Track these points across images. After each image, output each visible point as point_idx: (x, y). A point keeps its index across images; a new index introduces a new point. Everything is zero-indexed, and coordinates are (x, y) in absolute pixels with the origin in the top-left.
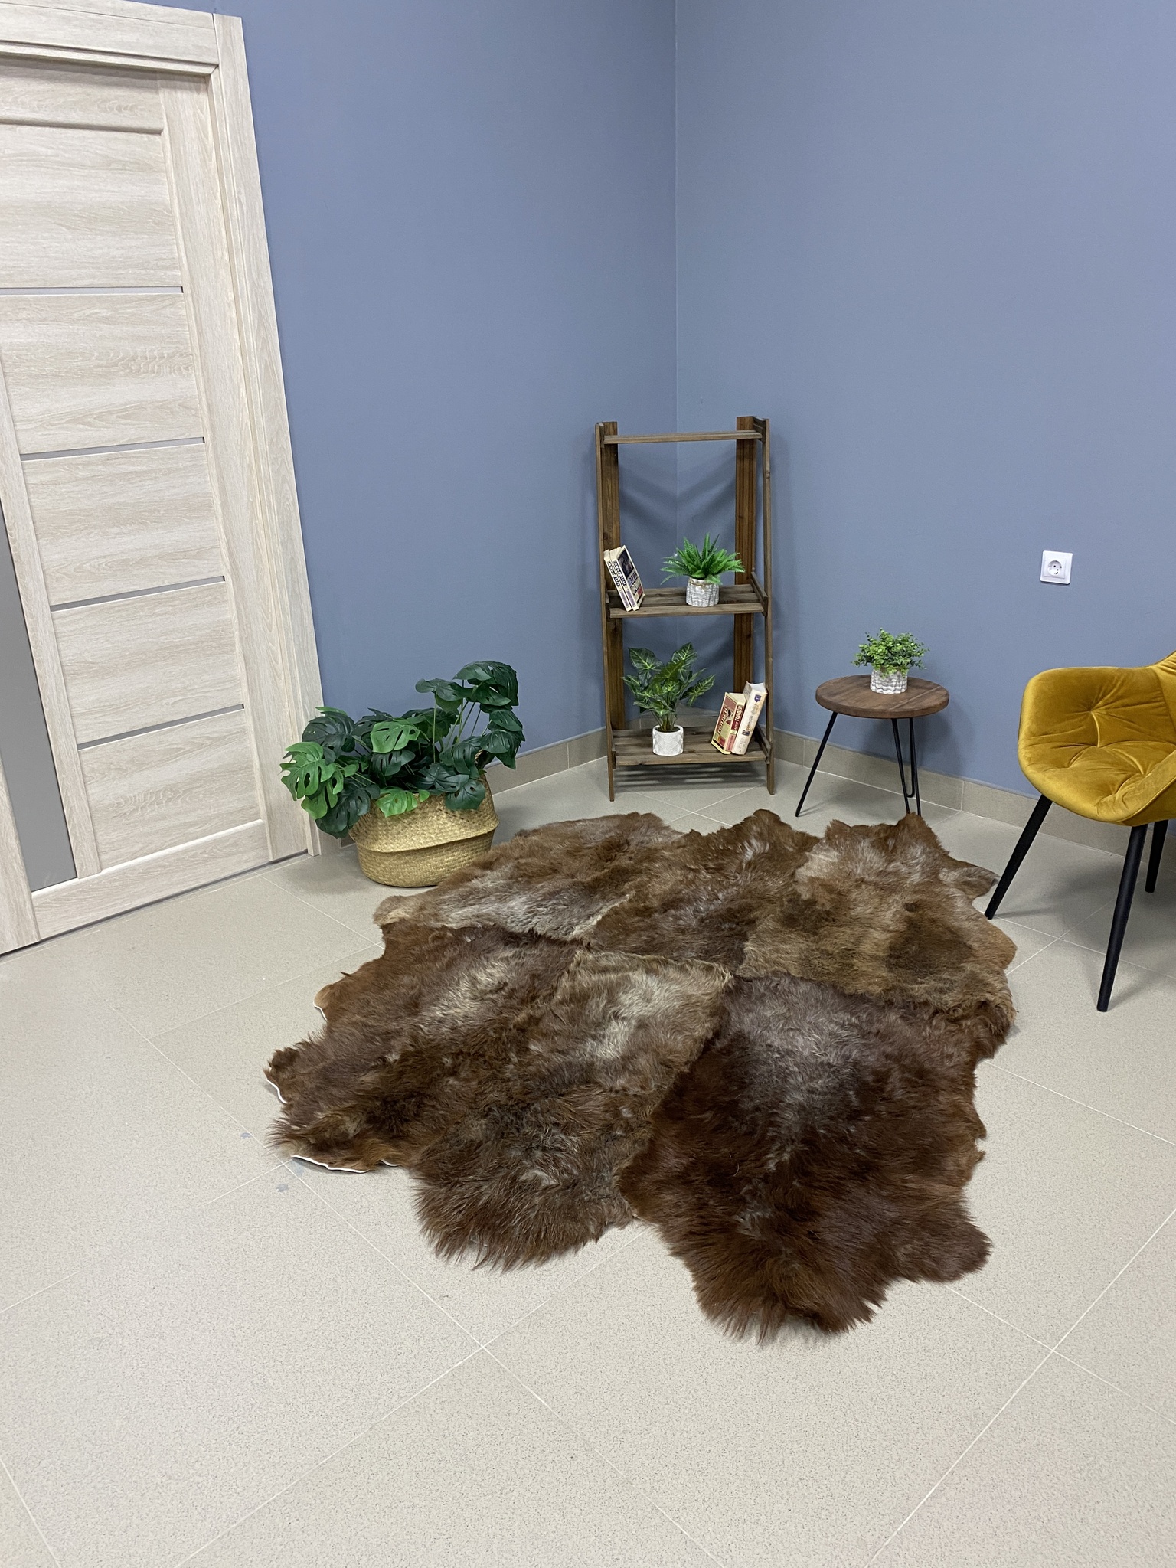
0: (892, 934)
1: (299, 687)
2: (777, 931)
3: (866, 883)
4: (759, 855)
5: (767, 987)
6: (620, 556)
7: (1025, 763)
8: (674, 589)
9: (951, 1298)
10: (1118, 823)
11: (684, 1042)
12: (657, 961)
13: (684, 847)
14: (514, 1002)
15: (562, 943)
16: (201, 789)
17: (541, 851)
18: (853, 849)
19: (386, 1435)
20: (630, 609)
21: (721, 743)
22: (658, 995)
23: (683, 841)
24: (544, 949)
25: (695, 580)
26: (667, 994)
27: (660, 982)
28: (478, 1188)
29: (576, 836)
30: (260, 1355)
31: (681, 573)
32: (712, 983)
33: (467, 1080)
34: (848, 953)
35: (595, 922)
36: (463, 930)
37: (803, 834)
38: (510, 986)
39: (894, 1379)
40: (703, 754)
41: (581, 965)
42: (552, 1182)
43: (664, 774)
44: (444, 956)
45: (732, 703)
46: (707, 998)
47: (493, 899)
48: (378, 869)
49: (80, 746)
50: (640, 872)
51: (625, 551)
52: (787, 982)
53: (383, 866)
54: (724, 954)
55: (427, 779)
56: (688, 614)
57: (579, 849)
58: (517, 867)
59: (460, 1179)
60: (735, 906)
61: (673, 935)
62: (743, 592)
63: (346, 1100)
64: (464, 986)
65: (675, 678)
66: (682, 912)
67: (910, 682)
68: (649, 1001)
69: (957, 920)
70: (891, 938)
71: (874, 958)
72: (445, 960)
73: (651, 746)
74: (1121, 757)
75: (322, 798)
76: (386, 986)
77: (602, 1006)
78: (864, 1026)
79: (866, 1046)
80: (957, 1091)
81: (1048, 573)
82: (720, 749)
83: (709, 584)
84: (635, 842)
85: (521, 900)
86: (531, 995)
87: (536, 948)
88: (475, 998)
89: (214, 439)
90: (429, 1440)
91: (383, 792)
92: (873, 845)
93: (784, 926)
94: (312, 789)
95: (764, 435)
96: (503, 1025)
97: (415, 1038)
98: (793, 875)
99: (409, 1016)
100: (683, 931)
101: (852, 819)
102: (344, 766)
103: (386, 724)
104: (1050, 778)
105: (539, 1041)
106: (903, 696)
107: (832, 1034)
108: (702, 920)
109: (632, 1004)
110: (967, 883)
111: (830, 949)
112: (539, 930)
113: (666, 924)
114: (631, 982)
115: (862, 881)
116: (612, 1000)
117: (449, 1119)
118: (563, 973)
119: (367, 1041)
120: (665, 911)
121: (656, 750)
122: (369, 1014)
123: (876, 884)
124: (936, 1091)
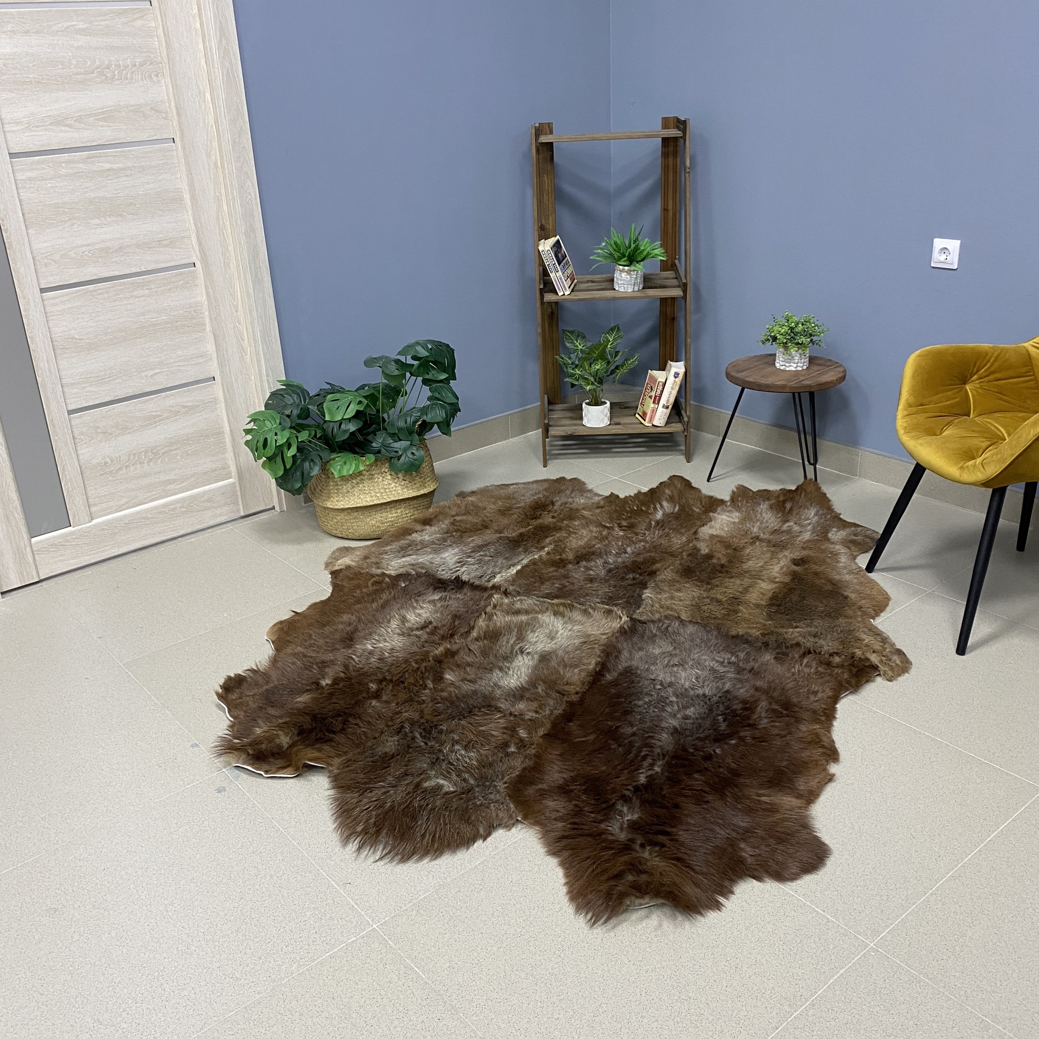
0: (777, 585)
1: (263, 362)
2: (674, 580)
3: (761, 540)
4: (667, 515)
5: (659, 629)
6: (554, 246)
7: (901, 432)
8: (604, 276)
9: (787, 897)
10: (977, 485)
11: (579, 674)
12: (564, 605)
13: (602, 507)
14: (436, 638)
15: (485, 589)
16: (178, 451)
17: (477, 509)
18: (753, 510)
19: (285, 996)
20: (562, 293)
21: (644, 416)
22: (562, 634)
23: (602, 503)
24: (467, 593)
25: (621, 267)
26: (570, 633)
27: (565, 623)
28: (385, 793)
29: (508, 497)
30: (187, 927)
31: (609, 261)
32: (610, 624)
33: (387, 702)
34: (735, 601)
35: (515, 571)
36: (399, 576)
37: (711, 497)
38: (435, 624)
39: (727, 964)
40: (628, 425)
41: (498, 608)
42: (452, 789)
43: (594, 444)
44: (381, 599)
45: (654, 380)
46: (604, 637)
47: (429, 550)
48: (331, 523)
49: (70, 412)
50: (560, 529)
51: (558, 240)
52: (677, 624)
53: (335, 520)
54: (624, 600)
55: (374, 445)
56: (614, 299)
57: (509, 509)
58: (453, 524)
59: (371, 786)
60: (640, 559)
61: (582, 583)
62: (666, 278)
63: (280, 717)
64: (394, 624)
65: (602, 356)
66: (593, 563)
67: (812, 360)
68: (552, 638)
69: (839, 573)
70: (776, 588)
71: (757, 606)
72: (381, 602)
73: (581, 418)
74: (989, 425)
75: (279, 459)
76: (328, 623)
77: (512, 642)
78: (741, 664)
79: (740, 681)
80: (816, 721)
81: (938, 259)
82: (643, 421)
83: (634, 271)
84: (559, 503)
85: (453, 552)
86: (450, 632)
87: (460, 593)
88: (403, 634)
89: (182, 139)
90: (320, 1001)
91: (334, 456)
92: (771, 507)
93: (681, 576)
94: (270, 451)
95: (684, 133)
96: (425, 657)
97: (346, 667)
98: (696, 533)
99: (344, 648)
100: (591, 580)
101: (755, 484)
102: (299, 432)
103: (338, 396)
104: (921, 445)
105: (453, 671)
106: (804, 372)
107: (712, 670)
108: (610, 571)
109: (538, 642)
110: (853, 542)
111: (719, 597)
112: (465, 578)
113: (578, 574)
114: (539, 623)
115: (757, 538)
116: (521, 638)
117: (370, 735)
118: (481, 614)
119: (306, 669)
120: (578, 563)
121: (585, 422)
122: (311, 646)
123: (769, 541)
124: (798, 720)
